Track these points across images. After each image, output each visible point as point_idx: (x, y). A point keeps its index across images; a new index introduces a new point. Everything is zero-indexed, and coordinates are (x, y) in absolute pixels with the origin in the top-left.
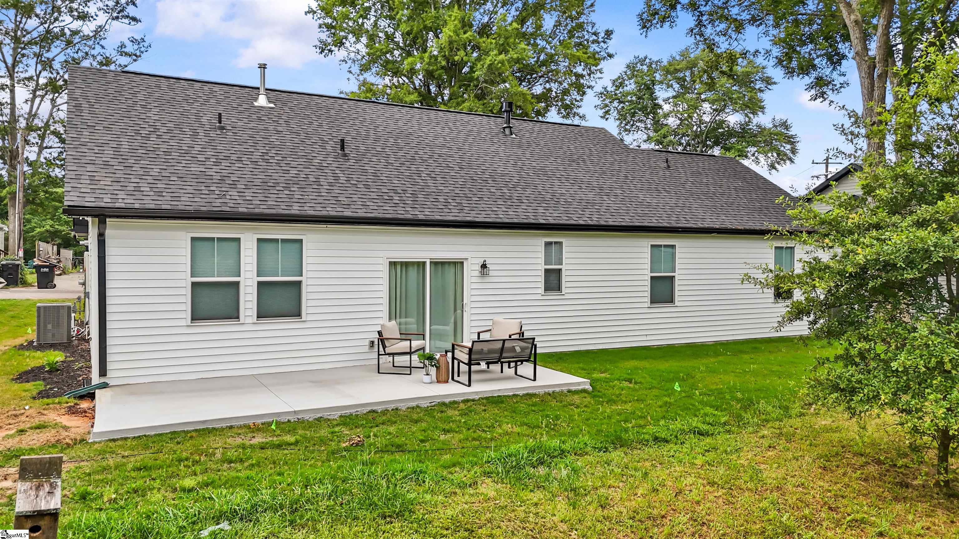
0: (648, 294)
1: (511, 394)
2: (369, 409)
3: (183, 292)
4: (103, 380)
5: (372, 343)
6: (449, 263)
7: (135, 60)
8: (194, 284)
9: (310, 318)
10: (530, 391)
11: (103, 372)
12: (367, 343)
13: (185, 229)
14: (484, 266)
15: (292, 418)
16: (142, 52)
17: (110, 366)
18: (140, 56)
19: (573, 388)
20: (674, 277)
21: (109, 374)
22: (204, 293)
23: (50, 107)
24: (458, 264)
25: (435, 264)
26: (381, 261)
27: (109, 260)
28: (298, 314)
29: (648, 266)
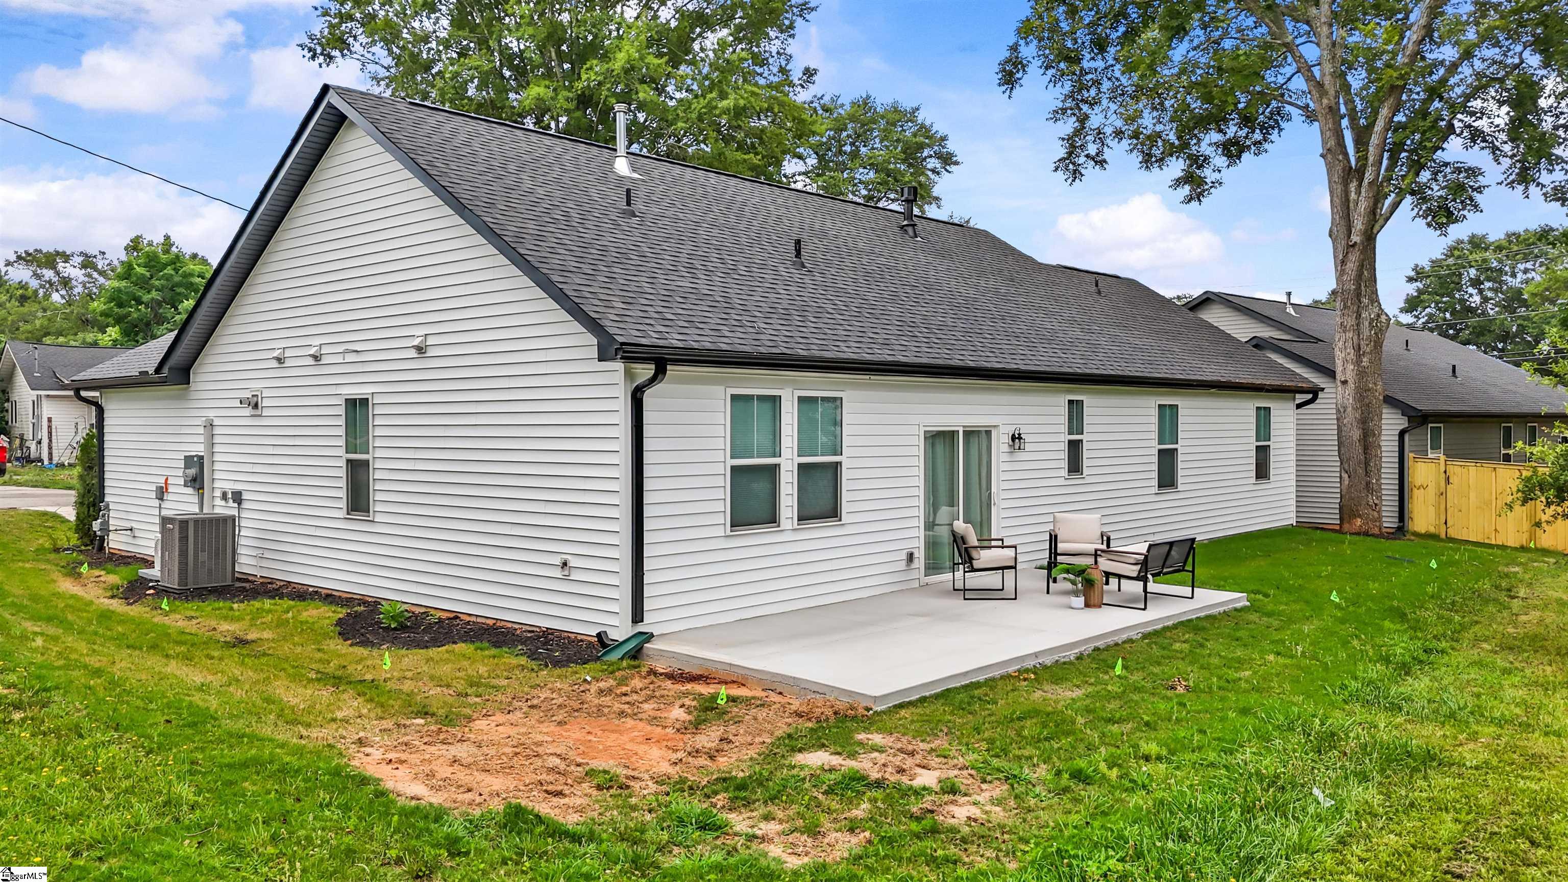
0: (1155, 475)
3: (722, 482)
4: (638, 628)
5: (911, 557)
8: (732, 469)
9: (849, 519)
11: (639, 617)
12: (903, 556)
13: (724, 383)
14: (1018, 437)
17: (648, 606)
20: (1176, 449)
21: (648, 618)
22: (744, 483)
25: (968, 434)
26: (915, 430)
27: (648, 431)
28: (835, 514)
29: (1155, 436)
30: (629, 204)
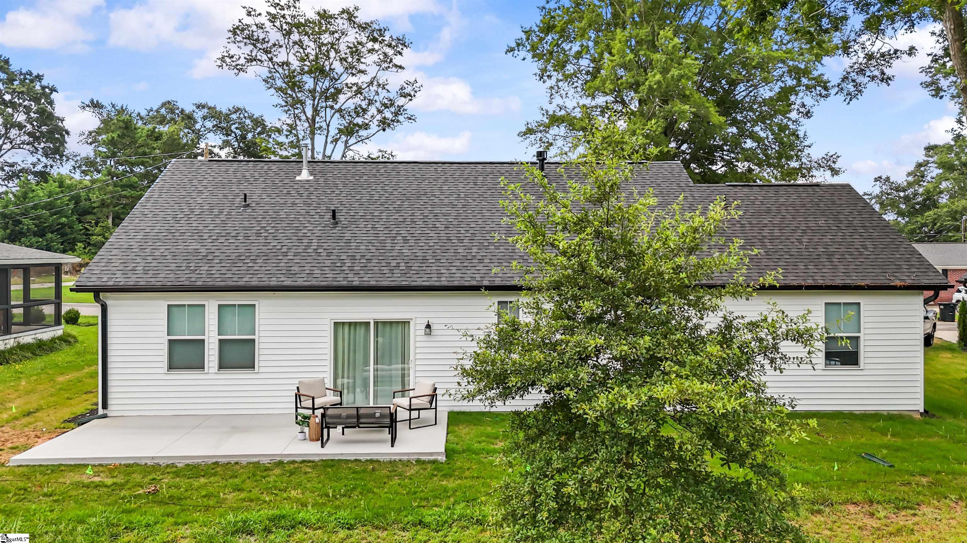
1: (353, 458)
2: (215, 460)
3: (161, 347)
4: (105, 412)
6: (397, 323)
7: (411, 100)
8: (170, 341)
9: (262, 370)
10: (375, 458)
11: (105, 406)
13: (165, 299)
14: (428, 326)
15: (150, 463)
16: (416, 92)
17: (110, 402)
18: (414, 96)
19: (423, 458)
21: (110, 408)
22: (178, 349)
23: (343, 147)
24: (405, 323)
28: (252, 366)
30: (245, 201)
